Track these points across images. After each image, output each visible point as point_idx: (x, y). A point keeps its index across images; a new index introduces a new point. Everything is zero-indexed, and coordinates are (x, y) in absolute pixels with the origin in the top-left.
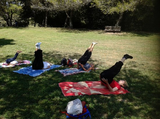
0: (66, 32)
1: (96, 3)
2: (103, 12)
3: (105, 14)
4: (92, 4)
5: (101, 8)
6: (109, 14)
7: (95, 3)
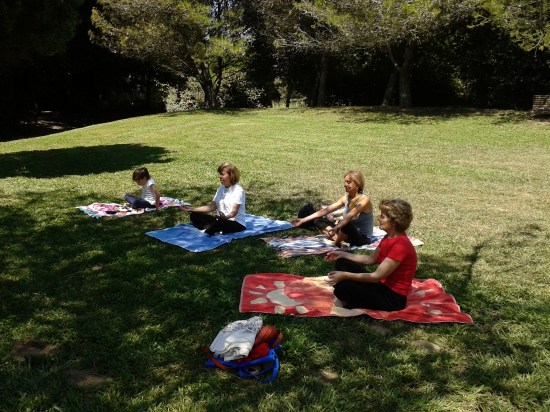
0: (367, 120)
1: (491, 11)
2: (520, 42)
3: (529, 49)
4: (476, 16)
5: (511, 30)
6: (542, 48)
7: (487, 13)
